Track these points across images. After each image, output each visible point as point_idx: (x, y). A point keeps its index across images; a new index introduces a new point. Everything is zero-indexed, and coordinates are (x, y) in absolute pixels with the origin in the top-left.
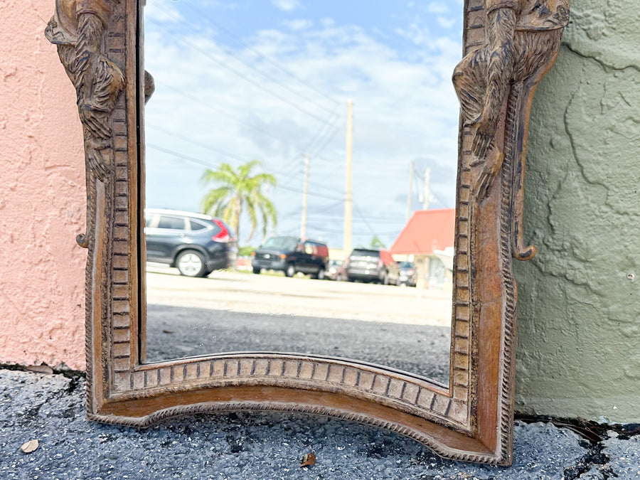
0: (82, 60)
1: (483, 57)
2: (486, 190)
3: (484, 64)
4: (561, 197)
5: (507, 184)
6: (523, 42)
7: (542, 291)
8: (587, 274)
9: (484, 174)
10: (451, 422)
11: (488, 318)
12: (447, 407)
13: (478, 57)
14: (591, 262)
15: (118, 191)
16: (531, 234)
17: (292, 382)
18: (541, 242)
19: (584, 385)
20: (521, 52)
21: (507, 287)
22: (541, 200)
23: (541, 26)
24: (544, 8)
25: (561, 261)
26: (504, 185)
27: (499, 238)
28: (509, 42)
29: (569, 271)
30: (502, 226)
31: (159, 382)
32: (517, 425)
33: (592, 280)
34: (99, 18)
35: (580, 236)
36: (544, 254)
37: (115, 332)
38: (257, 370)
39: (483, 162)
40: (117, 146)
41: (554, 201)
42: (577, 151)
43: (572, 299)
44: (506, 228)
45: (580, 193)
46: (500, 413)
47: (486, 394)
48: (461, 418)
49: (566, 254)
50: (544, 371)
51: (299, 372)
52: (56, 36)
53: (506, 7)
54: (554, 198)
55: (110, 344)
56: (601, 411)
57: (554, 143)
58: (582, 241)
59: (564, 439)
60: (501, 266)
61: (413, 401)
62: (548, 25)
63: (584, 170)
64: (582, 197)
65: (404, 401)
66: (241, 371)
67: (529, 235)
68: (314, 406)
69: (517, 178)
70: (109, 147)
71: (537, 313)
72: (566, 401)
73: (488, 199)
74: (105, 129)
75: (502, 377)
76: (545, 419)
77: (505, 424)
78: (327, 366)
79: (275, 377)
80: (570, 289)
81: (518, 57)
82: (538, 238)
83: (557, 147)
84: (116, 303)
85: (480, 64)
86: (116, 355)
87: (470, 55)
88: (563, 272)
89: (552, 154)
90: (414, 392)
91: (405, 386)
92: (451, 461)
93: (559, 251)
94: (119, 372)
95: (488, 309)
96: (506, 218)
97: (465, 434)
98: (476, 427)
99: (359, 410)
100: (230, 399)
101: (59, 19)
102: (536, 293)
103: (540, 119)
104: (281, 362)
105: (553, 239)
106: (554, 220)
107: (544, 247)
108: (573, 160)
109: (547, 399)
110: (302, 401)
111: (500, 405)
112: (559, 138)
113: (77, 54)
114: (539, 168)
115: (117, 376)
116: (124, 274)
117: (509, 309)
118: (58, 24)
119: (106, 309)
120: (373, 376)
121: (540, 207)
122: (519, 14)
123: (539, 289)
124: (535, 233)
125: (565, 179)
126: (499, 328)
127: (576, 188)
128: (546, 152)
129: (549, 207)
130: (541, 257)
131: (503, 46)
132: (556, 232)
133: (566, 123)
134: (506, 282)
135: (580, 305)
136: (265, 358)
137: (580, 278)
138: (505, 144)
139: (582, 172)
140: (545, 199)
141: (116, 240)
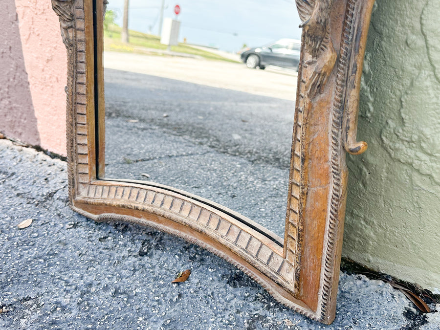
2: (318, 88)
4: (412, 94)
5: (339, 83)
7: (391, 173)
8: (432, 167)
9: (315, 73)
10: (280, 280)
12: (280, 265)
14: (436, 157)
15: (79, 59)
16: (384, 123)
17: (174, 216)
18: (392, 131)
19: (423, 259)
21: (334, 177)
22: (394, 93)
25: (409, 150)
26: (337, 84)
29: (416, 162)
30: (334, 121)
31: (102, 195)
32: (360, 279)
33: (436, 173)
35: (427, 131)
36: (394, 142)
37: (79, 156)
38: (156, 201)
39: (316, 62)
40: (78, 26)
41: (406, 96)
42: (430, 52)
43: (417, 186)
44: (339, 123)
45: (430, 91)
46: (323, 283)
47: (309, 263)
49: (414, 145)
50: (390, 240)
51: (181, 209)
54: (406, 93)
55: (76, 164)
56: (436, 284)
57: (409, 42)
58: (429, 137)
60: (330, 157)
61: (254, 254)
63: (436, 71)
64: (432, 95)
65: (247, 252)
66: (147, 200)
67: (382, 124)
68: (191, 237)
69: (352, 78)
70: (72, 27)
71: (386, 191)
72: (406, 268)
73: (322, 96)
74: (67, 14)
76: (385, 278)
77: (325, 292)
78: (200, 209)
79: (164, 210)
80: (416, 177)
82: (390, 127)
83: (413, 46)
84: (79, 137)
86: (80, 172)
88: (410, 161)
89: (407, 52)
90: (257, 246)
91: (250, 239)
93: (408, 142)
94: (82, 183)
95: (316, 193)
96: (337, 114)
98: (298, 290)
99: (220, 249)
100: (140, 217)
102: (386, 174)
103: (398, 18)
104: (171, 198)
105: (403, 130)
106: (405, 113)
107: (394, 136)
108: (426, 59)
109: (390, 263)
110: (184, 231)
111: (323, 277)
112: (414, 37)
114: (394, 64)
115: (81, 185)
116: (84, 118)
117: (334, 196)
119: (73, 141)
120: (230, 225)
121: (393, 100)
123: (389, 171)
124: (387, 123)
125: (418, 77)
127: (427, 87)
128: (402, 50)
129: (401, 102)
130: (391, 144)
132: (405, 125)
133: (422, 24)
134: (333, 172)
135: (424, 192)
136: (162, 193)
137: (425, 169)
138: (341, 46)
139: (434, 72)
140: (398, 93)
141: (79, 94)
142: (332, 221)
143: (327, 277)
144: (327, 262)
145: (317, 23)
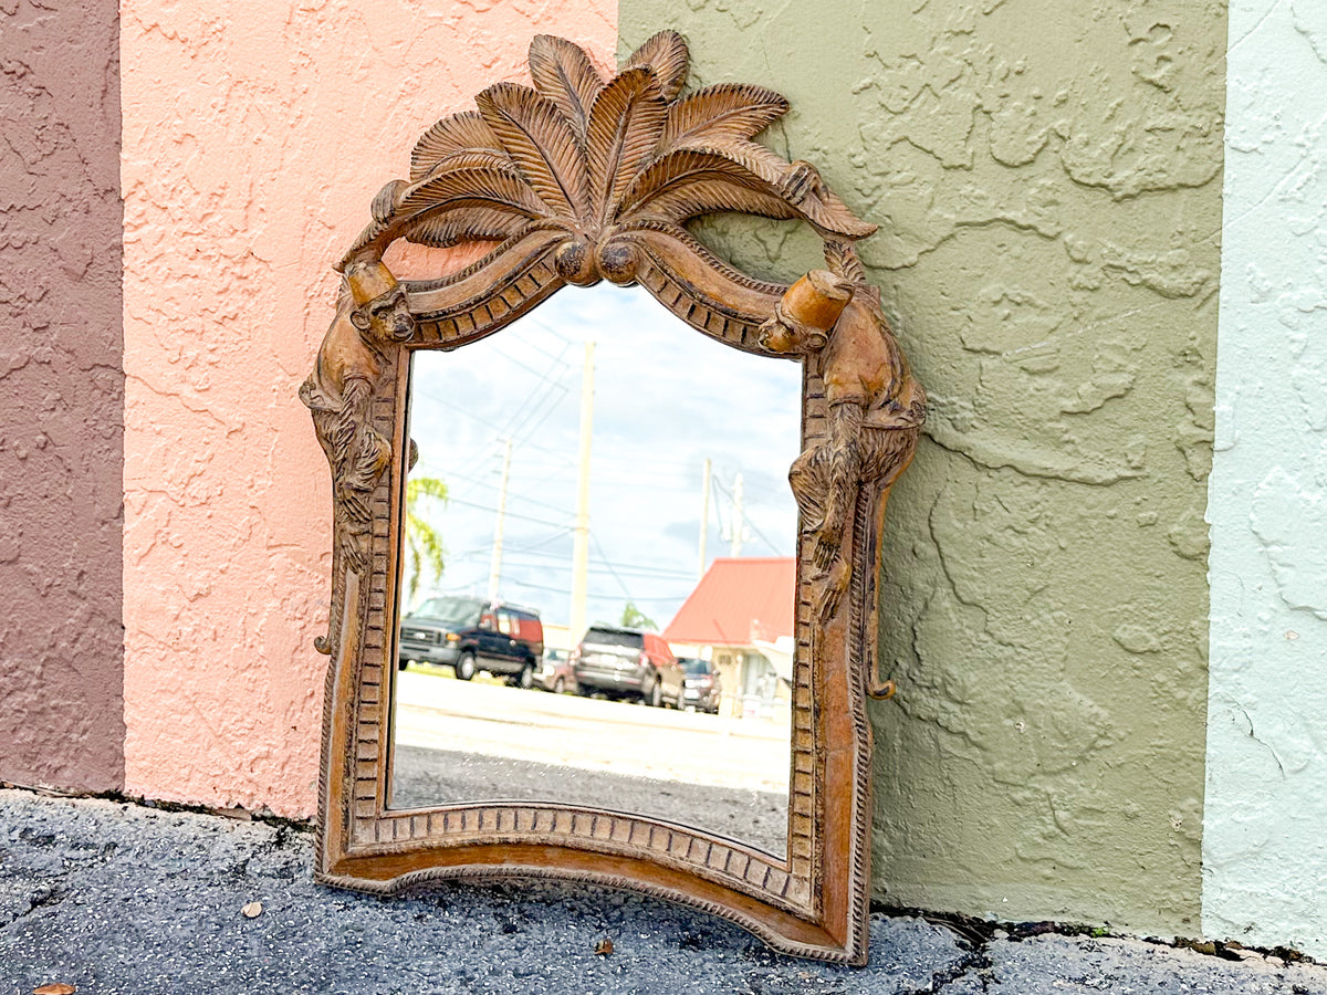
0: (347, 432)
1: (825, 455)
2: (831, 610)
3: (826, 463)
4: (928, 620)
5: (856, 603)
6: (871, 440)
7: (908, 739)
8: (965, 720)
9: (828, 590)
10: (789, 905)
11: (836, 771)
12: (784, 885)
13: (819, 455)
14: (967, 704)
15: (374, 586)
16: (892, 664)
17: (585, 843)
18: (905, 675)
19: (964, 867)
20: (869, 453)
21: (859, 732)
22: (903, 620)
23: (892, 424)
24: (896, 404)
25: (931, 700)
26: (854, 605)
27: (848, 669)
28: (854, 442)
29: (942, 715)
30: (852, 654)
31: (412, 834)
32: (877, 918)
33: (971, 727)
34: (369, 383)
35: (953, 670)
36: (908, 691)
37: (360, 765)
38: (538, 824)
39: (827, 576)
41: (919, 624)
42: (946, 563)
43: (947, 752)
44: (858, 657)
45: (952, 615)
46: (852, 895)
47: (833, 869)
48: (802, 899)
49: (937, 692)
50: (913, 847)
51: (593, 829)
52: (314, 401)
53: (850, 402)
54: (920, 619)
55: (353, 781)
56: (987, 904)
57: (917, 551)
58: (956, 677)
59: (937, 938)
60: (851, 705)
61: (741, 875)
62: (900, 423)
63: (956, 587)
64: (954, 620)
65: (729, 874)
66: (519, 824)
67: (889, 665)
68: (612, 877)
69: (869, 597)
70: (368, 532)
71: (902, 768)
72: (942, 889)
73: (834, 620)
74: (366, 511)
75: (853, 847)
76: (915, 913)
77: (857, 909)
78: (630, 823)
79: (563, 834)
80: (944, 738)
81: (866, 458)
82: (901, 669)
83: (922, 555)
84: (362, 728)
85: (821, 462)
86: (359, 796)
87: (810, 452)
88: (934, 715)
89: (915, 564)
90: (742, 862)
91: (730, 854)
92: (789, 958)
93: (928, 688)
94: (361, 818)
95: (835, 759)
96: (856, 645)
97: (806, 921)
98: (822, 911)
99: (670, 884)
100: (503, 862)
101: (320, 382)
102: (900, 741)
104: (570, 815)
105: (920, 671)
106: (921, 648)
107: (910, 681)
108: (942, 573)
109: (916, 886)
110: (598, 870)
111: (852, 885)
112: (923, 545)
113: (342, 424)
114: (899, 579)
115: (359, 823)
116: (374, 691)
117: (862, 760)
118: (318, 386)
119: (351, 735)
120: (689, 839)
121: (903, 630)
122: (866, 408)
123: (905, 737)
124: (897, 663)
125: (933, 596)
126: (849, 784)
127: (947, 609)
128: (908, 562)
129: (914, 631)
130: (905, 694)
131: (848, 446)
132: (924, 663)
133: (931, 528)
134: (857, 725)
135: (957, 760)
136: (549, 809)
137: (955, 726)
138: (854, 555)
139: (954, 590)
140: (908, 619)
141: (368, 646)
142: (861, 797)
143: (860, 885)
144: (857, 861)
145: (834, 528)
